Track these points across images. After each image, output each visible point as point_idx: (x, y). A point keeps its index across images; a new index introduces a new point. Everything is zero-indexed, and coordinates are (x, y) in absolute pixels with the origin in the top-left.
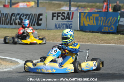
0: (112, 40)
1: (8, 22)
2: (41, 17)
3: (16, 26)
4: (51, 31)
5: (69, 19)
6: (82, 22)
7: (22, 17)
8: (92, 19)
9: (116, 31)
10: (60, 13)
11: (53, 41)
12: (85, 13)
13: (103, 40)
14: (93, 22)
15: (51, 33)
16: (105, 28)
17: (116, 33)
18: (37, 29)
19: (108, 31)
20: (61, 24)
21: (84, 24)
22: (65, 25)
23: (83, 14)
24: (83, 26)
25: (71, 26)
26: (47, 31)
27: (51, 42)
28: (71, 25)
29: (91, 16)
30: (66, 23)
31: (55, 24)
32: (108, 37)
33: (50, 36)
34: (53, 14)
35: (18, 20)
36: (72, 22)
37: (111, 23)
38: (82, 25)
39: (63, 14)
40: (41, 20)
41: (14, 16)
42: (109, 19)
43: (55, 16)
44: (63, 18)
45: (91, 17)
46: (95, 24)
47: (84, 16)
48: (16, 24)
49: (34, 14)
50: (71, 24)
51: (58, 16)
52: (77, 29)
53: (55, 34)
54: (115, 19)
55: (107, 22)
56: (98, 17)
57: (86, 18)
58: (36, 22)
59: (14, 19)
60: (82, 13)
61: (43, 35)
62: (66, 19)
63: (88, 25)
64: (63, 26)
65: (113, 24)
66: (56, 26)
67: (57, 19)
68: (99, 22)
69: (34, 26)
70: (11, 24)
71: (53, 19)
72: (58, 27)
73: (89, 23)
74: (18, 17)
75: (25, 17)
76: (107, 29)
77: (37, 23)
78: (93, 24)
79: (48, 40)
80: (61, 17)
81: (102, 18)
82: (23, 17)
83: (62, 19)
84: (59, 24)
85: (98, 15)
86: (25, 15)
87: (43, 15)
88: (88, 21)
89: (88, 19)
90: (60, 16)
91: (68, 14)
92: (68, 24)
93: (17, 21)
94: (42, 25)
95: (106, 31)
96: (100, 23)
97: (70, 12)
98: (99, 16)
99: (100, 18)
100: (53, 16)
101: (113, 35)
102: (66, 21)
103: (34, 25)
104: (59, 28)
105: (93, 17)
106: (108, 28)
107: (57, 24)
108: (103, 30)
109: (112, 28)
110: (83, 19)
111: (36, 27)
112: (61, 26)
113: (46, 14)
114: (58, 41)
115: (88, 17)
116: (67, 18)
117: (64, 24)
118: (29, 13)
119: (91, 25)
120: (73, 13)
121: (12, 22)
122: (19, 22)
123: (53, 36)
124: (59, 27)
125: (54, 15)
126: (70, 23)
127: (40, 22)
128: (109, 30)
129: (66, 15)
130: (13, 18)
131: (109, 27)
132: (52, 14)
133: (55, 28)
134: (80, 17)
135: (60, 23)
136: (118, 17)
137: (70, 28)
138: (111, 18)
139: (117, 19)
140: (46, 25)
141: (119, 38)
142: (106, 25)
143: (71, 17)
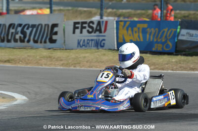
0: (167, 64)
1: (4, 37)
2: (56, 29)
3: (16, 43)
4: (72, 51)
6: (120, 36)
7: (25, 30)
8: (136, 32)
9: (173, 51)
10: (85, 23)
11: (75, 67)
12: (125, 22)
14: (139, 37)
15: (71, 54)
16: (157, 46)
17: (175, 54)
18: (49, 49)
19: (161, 50)
20: (88, 40)
21: (124, 40)
22: (93, 42)
23: (122, 24)
24: (122, 43)
25: (104, 44)
26: (65, 51)
27: (72, 68)
28: (103, 42)
29: (136, 26)
30: (95, 38)
31: (78, 40)
32: (162, 60)
33: (70, 59)
34: (75, 23)
35: (20, 34)
36: (104, 36)
37: (166, 37)
39: (91, 25)
40: (56, 33)
41: (13, 28)
42: (164, 32)
43: (78, 28)
44: (90, 30)
45: (135, 29)
46: (142, 40)
47: (123, 27)
48: (16, 41)
49: (45, 25)
50: (104, 40)
51: (83, 28)
53: (77, 55)
55: (160, 36)
56: (146, 29)
57: (127, 30)
58: (48, 37)
59: (12, 33)
60: (120, 23)
61: (58, 57)
62: (95, 33)
63: (131, 40)
64: (90, 44)
65: (170, 40)
66: (79, 43)
67: (81, 32)
68: (148, 36)
69: (45, 44)
70: (9, 41)
71: (74, 32)
72: (83, 45)
73: (131, 38)
74: (19, 29)
75: (30, 29)
76: (159, 48)
77: (49, 39)
78: (139, 40)
79: (67, 64)
80: (88, 28)
81: (153, 29)
82: (28, 29)
83: (88, 32)
84: (84, 40)
85: (145, 26)
86: (31, 27)
87: (59, 25)
88: (130, 35)
89: (130, 32)
90: (85, 28)
91: (99, 23)
92: (99, 40)
93: (17, 37)
94: (57, 42)
95: (158, 50)
96: (150, 38)
97: (101, 20)
99: (148, 29)
100: (75, 28)
101: (170, 56)
102: (95, 35)
103: (45, 42)
104: (84, 47)
105: (139, 28)
106: (161, 45)
108: (154, 49)
109: (167, 46)
111: (48, 44)
112: (88, 43)
113: (64, 25)
114: (83, 66)
115: (130, 29)
116: (97, 30)
117: (92, 40)
118: (37, 23)
120: (106, 22)
121: (10, 38)
122: (20, 37)
123: (75, 59)
124: (84, 45)
125: (77, 25)
126: (101, 38)
127: (54, 37)
128: (162, 48)
129: (95, 26)
130: (12, 30)
131: (163, 43)
132: (73, 24)
133: (78, 47)
134: (117, 29)
135: (86, 39)
136: (177, 29)
137: (102, 47)
138: (166, 30)
139: (176, 31)
140: (64, 42)
141: (180, 61)
142: (159, 40)
143: (103, 29)
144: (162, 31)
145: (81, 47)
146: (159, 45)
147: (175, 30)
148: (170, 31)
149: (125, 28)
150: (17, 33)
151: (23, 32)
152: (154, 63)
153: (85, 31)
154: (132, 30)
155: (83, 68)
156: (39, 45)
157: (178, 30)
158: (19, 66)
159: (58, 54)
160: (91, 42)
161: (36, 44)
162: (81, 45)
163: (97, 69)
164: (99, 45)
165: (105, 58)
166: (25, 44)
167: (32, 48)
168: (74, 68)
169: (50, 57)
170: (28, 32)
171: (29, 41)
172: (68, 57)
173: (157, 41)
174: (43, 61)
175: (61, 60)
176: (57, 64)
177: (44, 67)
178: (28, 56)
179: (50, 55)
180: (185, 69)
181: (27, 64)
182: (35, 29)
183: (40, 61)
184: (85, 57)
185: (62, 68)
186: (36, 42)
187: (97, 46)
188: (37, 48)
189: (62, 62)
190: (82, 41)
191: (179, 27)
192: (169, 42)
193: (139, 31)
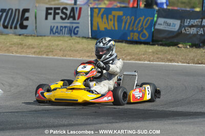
0: (144, 54)
2: (27, 15)
4: (44, 38)
5: (74, 19)
6: (95, 23)
8: (111, 20)
9: (150, 40)
10: (59, 9)
11: (47, 55)
12: (100, 9)
13: (130, 54)
14: (114, 25)
15: (44, 41)
16: (133, 35)
17: (151, 43)
18: (20, 35)
19: (137, 39)
20: (61, 27)
21: (98, 27)
22: (66, 29)
23: (96, 11)
24: (96, 31)
25: (77, 31)
26: (36, 38)
27: (44, 56)
28: (77, 29)
29: (111, 14)
30: (68, 25)
31: (51, 27)
32: (138, 50)
33: (42, 47)
34: (48, 9)
36: (78, 23)
37: (142, 26)
38: (94, 29)
39: (64, 11)
40: (27, 19)
42: (140, 20)
43: (50, 14)
44: (64, 16)
45: (110, 17)
46: (116, 28)
47: (98, 14)
49: (16, 10)
50: (78, 27)
51: (56, 14)
52: (87, 36)
53: (49, 43)
54: (150, 21)
55: (136, 24)
56: (122, 16)
57: (102, 18)
58: (19, 23)
61: (30, 45)
62: (68, 19)
63: (106, 28)
64: (63, 31)
65: (146, 29)
66: (52, 30)
67: (54, 18)
68: (123, 24)
69: (16, 30)
71: (46, 18)
72: (56, 32)
73: (106, 26)
76: (135, 37)
77: (20, 25)
78: (113, 28)
79: (39, 52)
80: (61, 14)
81: (129, 17)
84: (57, 27)
85: (121, 13)
86: (1, 11)
87: (30, 11)
88: (105, 23)
89: (105, 19)
90: (58, 14)
91: (73, 9)
92: (72, 27)
94: (28, 28)
95: (134, 39)
96: (125, 27)
97: (75, 6)
98: (124, 14)
99: (124, 17)
100: (47, 14)
101: (146, 46)
102: (69, 21)
103: (16, 28)
104: (57, 34)
105: (114, 16)
106: (137, 34)
107: (54, 27)
108: (129, 38)
109: (144, 35)
110: (97, 19)
111: (19, 30)
112: (61, 30)
113: (36, 10)
114: (56, 55)
115: (105, 16)
116: (70, 17)
117: (65, 27)
118: (7, 8)
119: (109, 30)
120: (80, 9)
123: (48, 46)
124: (58, 32)
125: (50, 11)
126: (75, 25)
127: (25, 23)
128: (138, 37)
129: (68, 12)
131: (139, 33)
132: (45, 9)
133: (51, 33)
134: (92, 16)
135: (59, 25)
136: (154, 17)
137: (75, 34)
138: (142, 18)
140: (36, 28)
141: (157, 51)
142: (135, 29)
143: (77, 16)
144: (138, 20)
146: (135, 34)
147: (152, 18)
148: (147, 19)
149: (100, 15)
152: (130, 53)
153: (58, 17)
154: (107, 19)
155: (56, 57)
156: (9, 30)
157: (155, 19)
159: (30, 41)
160: (64, 29)
161: (6, 30)
162: (54, 32)
163: (72, 58)
164: (73, 32)
165: (78, 47)
167: (2, 34)
168: (47, 57)
169: (21, 44)
172: (40, 44)
173: (133, 29)
174: (14, 48)
175: (33, 48)
176: (28, 51)
177: (15, 54)
179: (21, 41)
180: (162, 60)
182: (5, 14)
183: (11, 48)
184: (58, 45)
185: (33, 56)
186: (5, 27)
187: (71, 34)
188: (7, 34)
189: (34, 50)
191: (156, 15)
192: (145, 31)
193: (114, 18)
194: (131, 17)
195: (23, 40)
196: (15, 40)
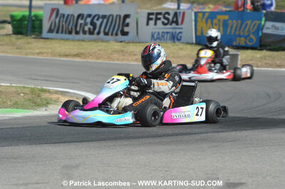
0: (251, 60)
1: (72, 29)
2: (128, 20)
3: (85, 36)
6: (199, 29)
7: (95, 21)
8: (216, 24)
9: (257, 45)
12: (204, 13)
14: (219, 29)
16: (240, 40)
17: (259, 48)
18: (121, 42)
19: (244, 44)
20: (163, 32)
21: (202, 33)
22: (169, 35)
23: (200, 15)
24: (200, 36)
25: (181, 37)
28: (180, 35)
29: (215, 18)
30: (170, 30)
31: (152, 33)
34: (149, 14)
35: (89, 26)
36: (181, 28)
37: (249, 30)
38: (199, 34)
39: (167, 16)
40: (128, 25)
41: (82, 19)
42: (247, 24)
43: (152, 19)
44: (166, 21)
45: (215, 21)
47: (202, 18)
48: (84, 32)
49: (117, 16)
50: (181, 33)
51: (157, 19)
52: (191, 42)
54: (257, 25)
55: (242, 29)
56: (228, 20)
57: (207, 23)
58: (120, 29)
59: (81, 24)
61: (131, 52)
62: (171, 24)
64: (165, 37)
65: (253, 33)
66: (153, 36)
67: (155, 24)
68: (229, 29)
69: (117, 37)
70: (77, 33)
71: (148, 24)
72: (157, 38)
74: (89, 20)
75: (101, 20)
76: (242, 42)
77: (121, 31)
80: (163, 20)
81: (235, 21)
82: (98, 20)
83: (164, 24)
84: (159, 33)
85: (226, 17)
86: (102, 18)
87: (131, 16)
89: (209, 24)
90: (160, 19)
92: (175, 32)
93: (86, 28)
94: (130, 34)
95: (241, 44)
96: (231, 32)
97: (178, 11)
98: (230, 19)
99: (230, 21)
100: (149, 19)
101: (254, 51)
102: (171, 27)
103: (117, 34)
104: (158, 40)
105: (219, 20)
106: (244, 39)
108: (235, 43)
109: (251, 40)
110: (202, 24)
111: (120, 37)
112: (163, 36)
113: (137, 16)
115: (209, 21)
116: (173, 22)
117: (167, 33)
118: (108, 14)
120: (184, 13)
121: (78, 29)
122: (89, 29)
124: (159, 38)
125: (151, 17)
126: (178, 31)
127: (126, 29)
128: (245, 42)
129: (170, 17)
130: (81, 21)
131: (246, 37)
132: (146, 15)
133: (152, 40)
134: (196, 21)
135: (161, 31)
136: (261, 20)
137: (179, 40)
138: (249, 22)
139: (260, 24)
140: (137, 34)
141: (265, 56)
142: (242, 34)
143: (180, 21)
144: (245, 24)
145: (155, 40)
146: (242, 39)
147: (259, 22)
148: (253, 23)
149: (204, 20)
150: (86, 24)
151: (93, 24)
153: (159, 22)
154: (212, 24)
156: (109, 37)
157: (263, 22)
158: (89, 60)
159: (131, 48)
160: (166, 35)
161: (107, 37)
162: (155, 38)
165: (182, 53)
166: (95, 36)
167: (102, 41)
169: (122, 51)
170: (98, 23)
171: (99, 33)
173: (239, 34)
174: (115, 55)
175: (135, 55)
176: (129, 58)
177: (116, 62)
178: (99, 50)
179: (122, 49)
181: (98, 58)
182: (105, 20)
183: (111, 56)
186: (106, 34)
187: (174, 39)
188: (108, 41)
190: (156, 34)
191: (264, 19)
192: (252, 36)
193: (219, 23)
194: (237, 21)
195: (124, 47)
196: (117, 47)
